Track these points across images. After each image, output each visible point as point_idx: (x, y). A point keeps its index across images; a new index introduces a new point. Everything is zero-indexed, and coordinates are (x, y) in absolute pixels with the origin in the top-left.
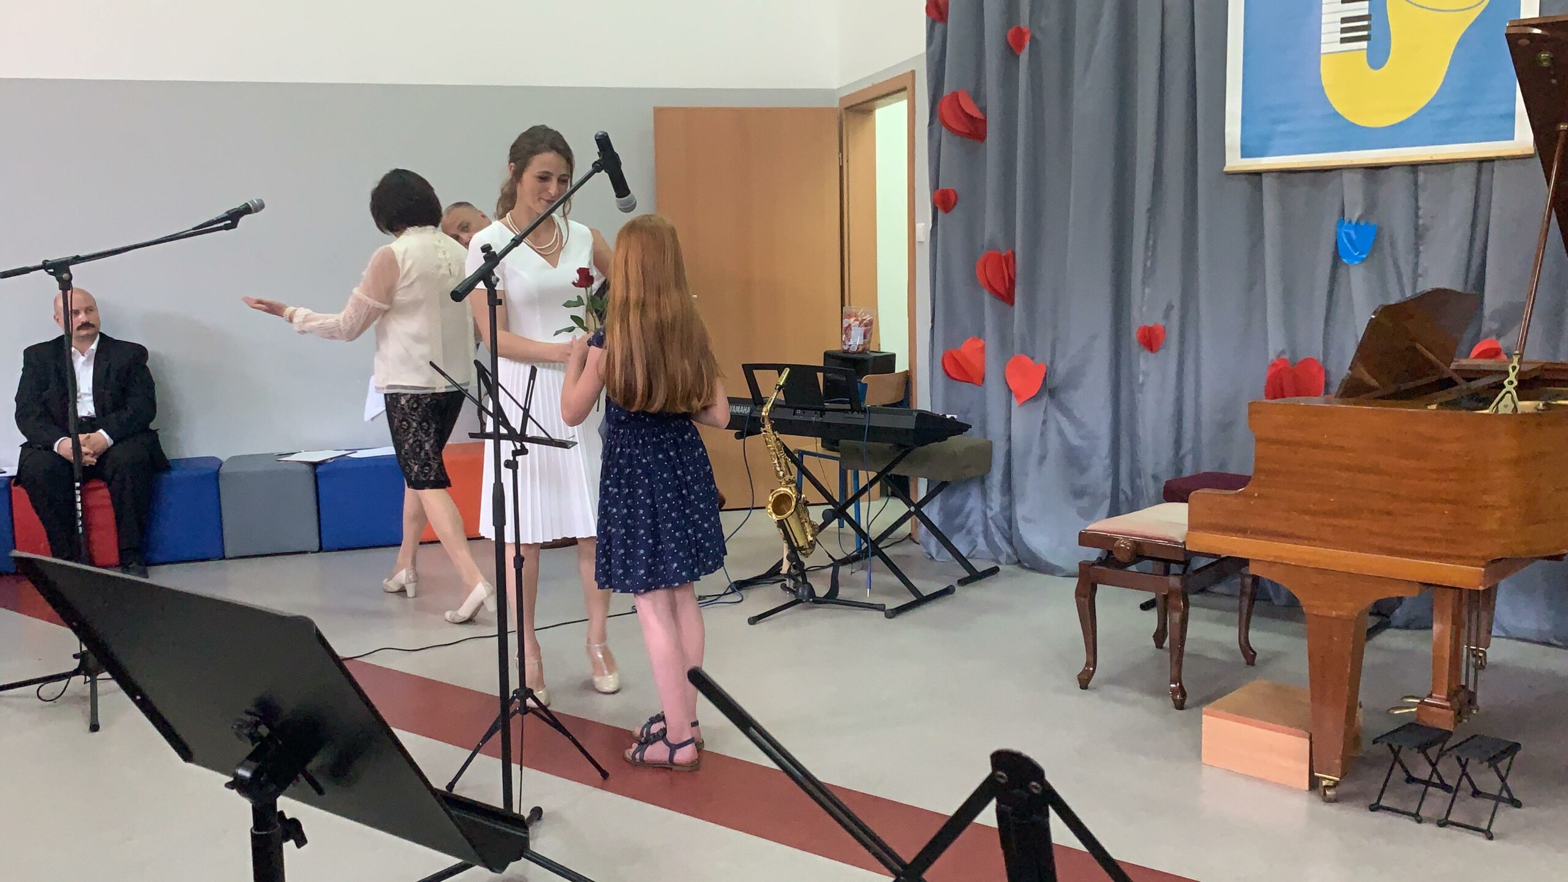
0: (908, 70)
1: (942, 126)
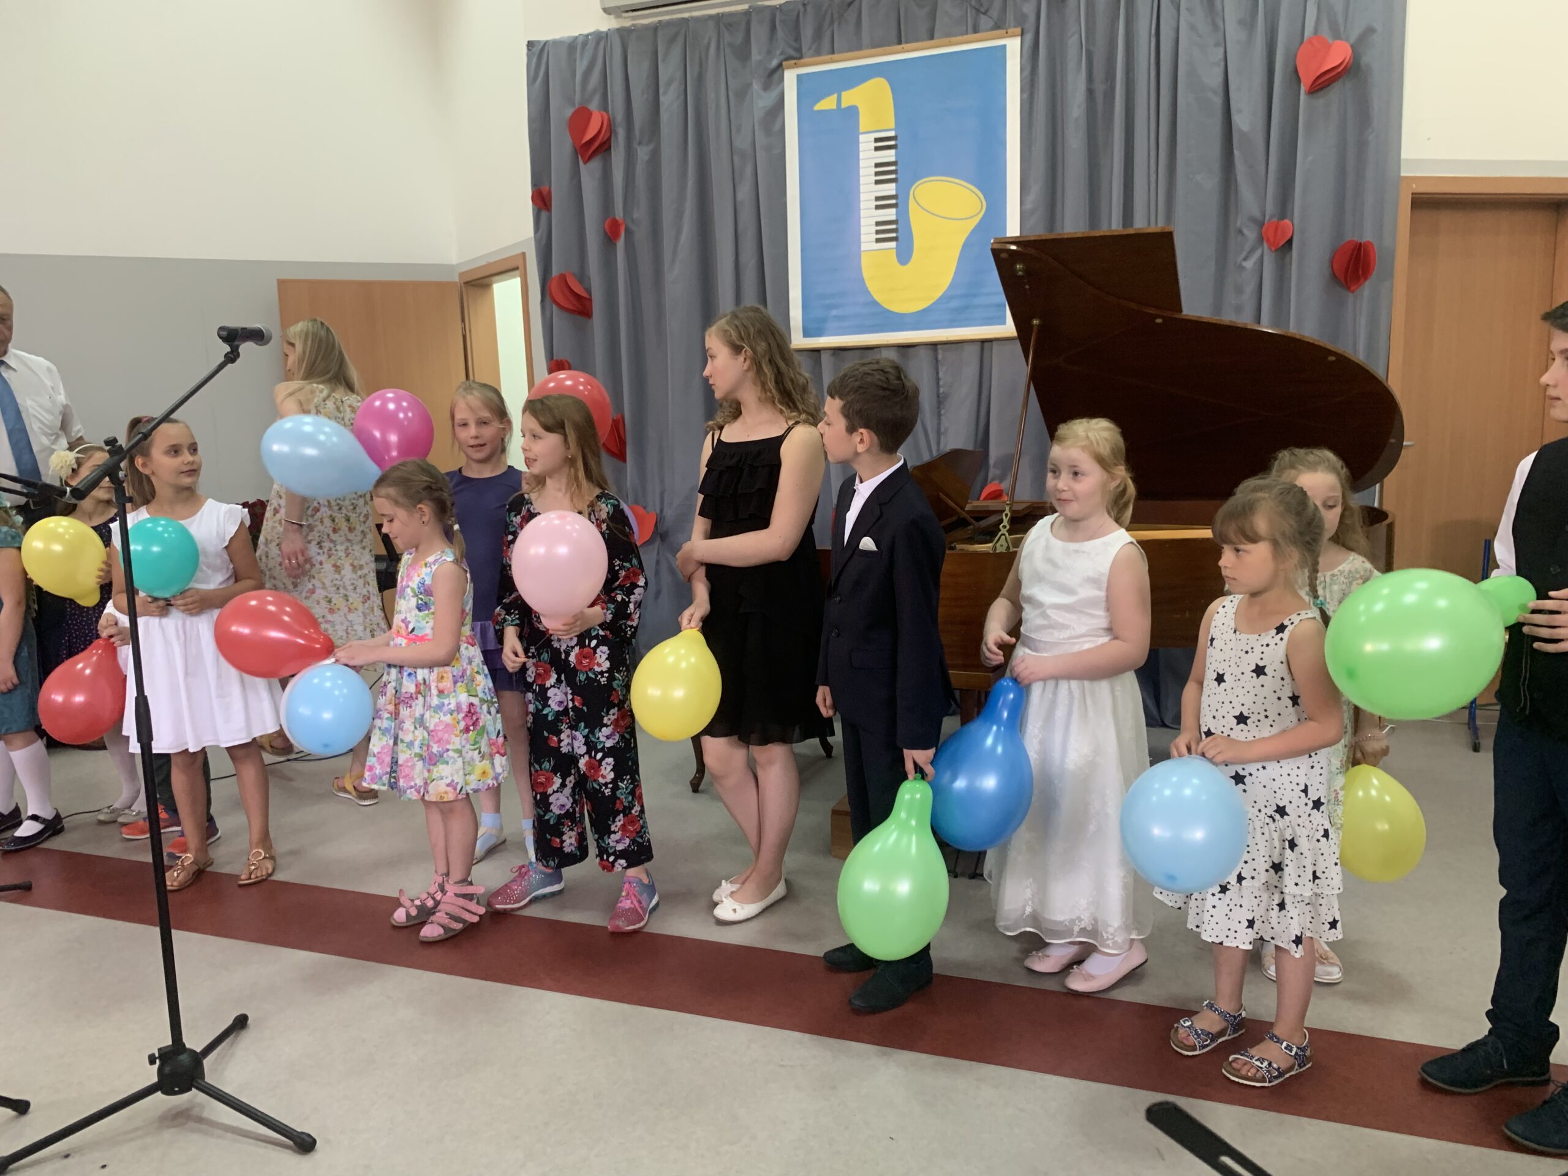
0: (519, 251)
1: (553, 304)
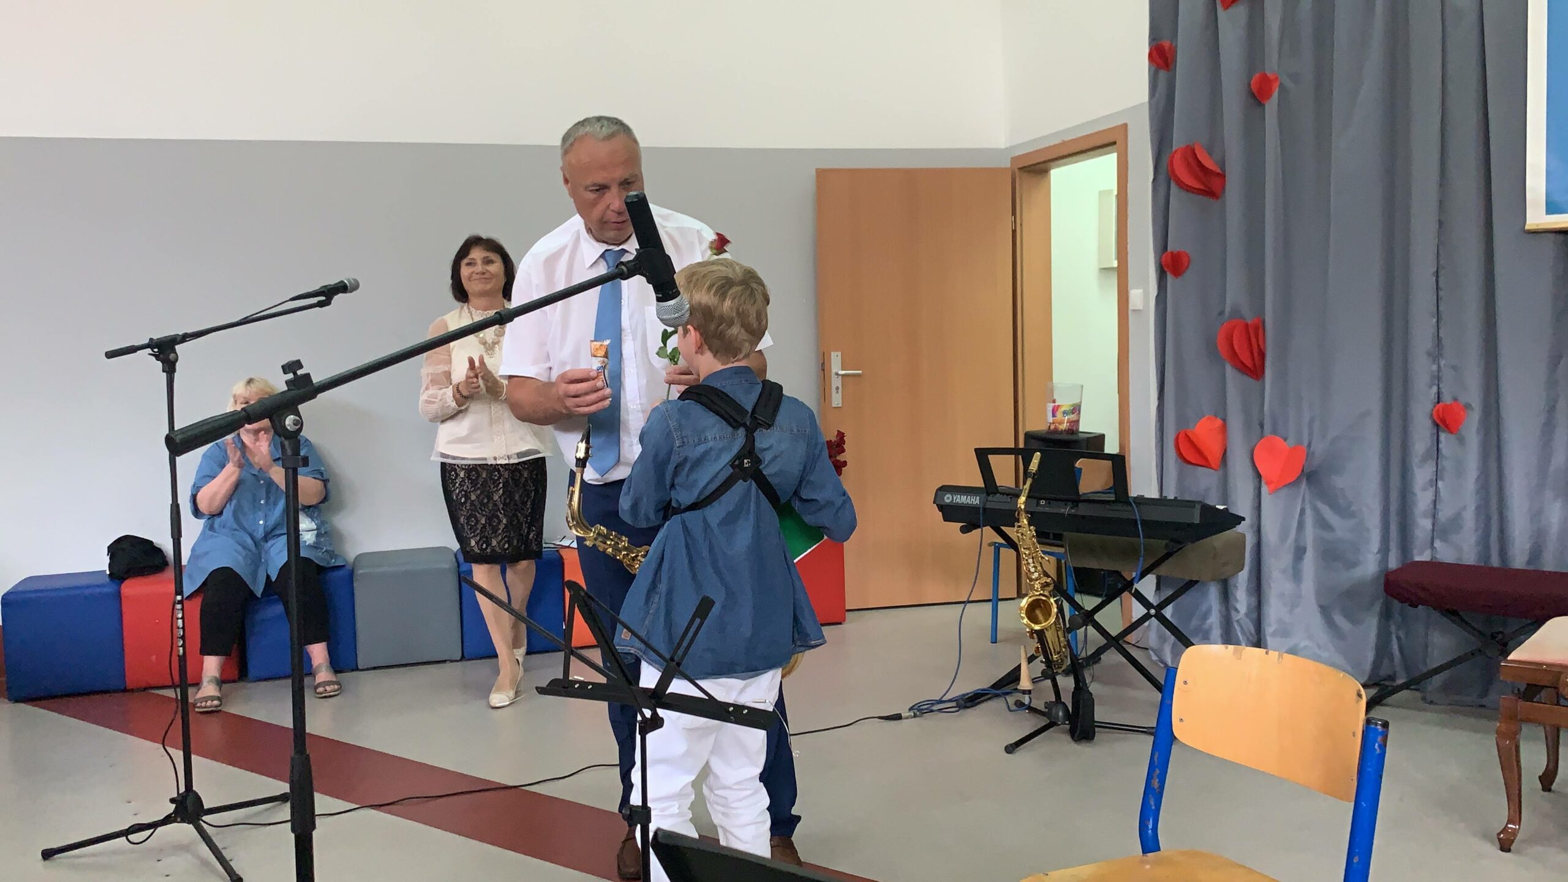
0: (1121, 122)
1: (1172, 182)
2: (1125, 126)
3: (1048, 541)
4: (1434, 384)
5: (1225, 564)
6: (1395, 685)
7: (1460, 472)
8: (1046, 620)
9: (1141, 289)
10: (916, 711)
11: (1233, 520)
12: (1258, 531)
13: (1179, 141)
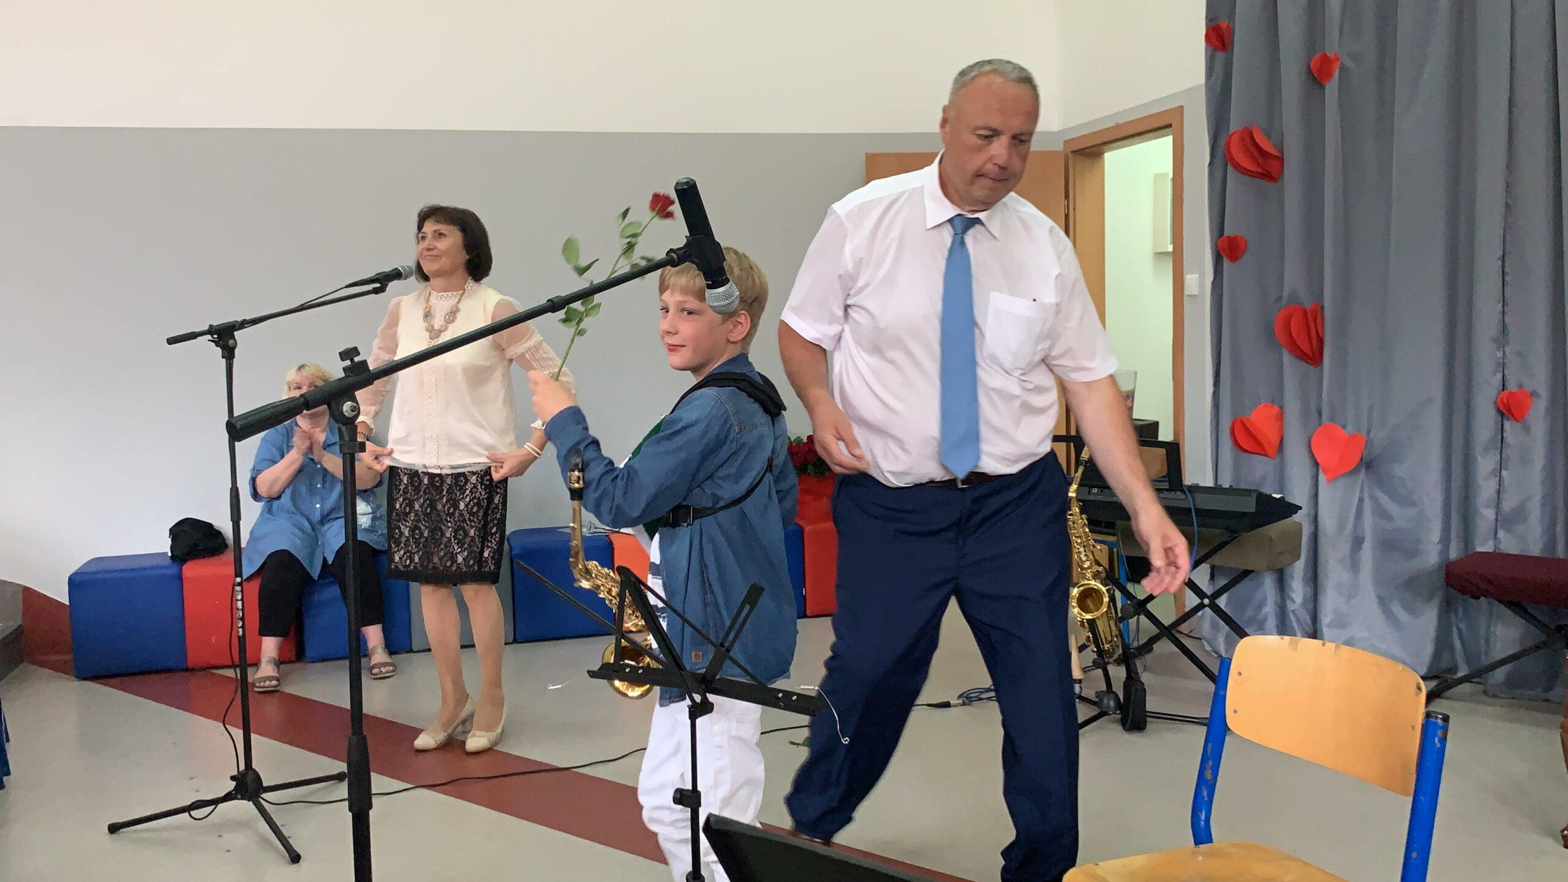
0: (1177, 103)
1: (1229, 165)
2: (1181, 108)
3: (1100, 529)
4: (1497, 371)
5: (1281, 554)
6: (1455, 677)
7: (1525, 460)
8: (1097, 610)
9: (1196, 273)
10: (964, 699)
11: (1290, 509)
12: (1315, 519)
13: (1235, 125)
